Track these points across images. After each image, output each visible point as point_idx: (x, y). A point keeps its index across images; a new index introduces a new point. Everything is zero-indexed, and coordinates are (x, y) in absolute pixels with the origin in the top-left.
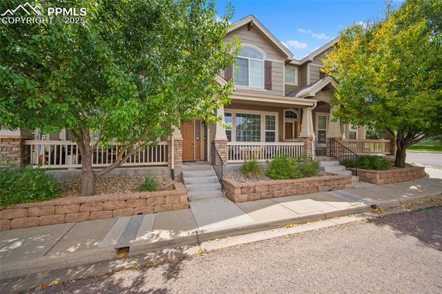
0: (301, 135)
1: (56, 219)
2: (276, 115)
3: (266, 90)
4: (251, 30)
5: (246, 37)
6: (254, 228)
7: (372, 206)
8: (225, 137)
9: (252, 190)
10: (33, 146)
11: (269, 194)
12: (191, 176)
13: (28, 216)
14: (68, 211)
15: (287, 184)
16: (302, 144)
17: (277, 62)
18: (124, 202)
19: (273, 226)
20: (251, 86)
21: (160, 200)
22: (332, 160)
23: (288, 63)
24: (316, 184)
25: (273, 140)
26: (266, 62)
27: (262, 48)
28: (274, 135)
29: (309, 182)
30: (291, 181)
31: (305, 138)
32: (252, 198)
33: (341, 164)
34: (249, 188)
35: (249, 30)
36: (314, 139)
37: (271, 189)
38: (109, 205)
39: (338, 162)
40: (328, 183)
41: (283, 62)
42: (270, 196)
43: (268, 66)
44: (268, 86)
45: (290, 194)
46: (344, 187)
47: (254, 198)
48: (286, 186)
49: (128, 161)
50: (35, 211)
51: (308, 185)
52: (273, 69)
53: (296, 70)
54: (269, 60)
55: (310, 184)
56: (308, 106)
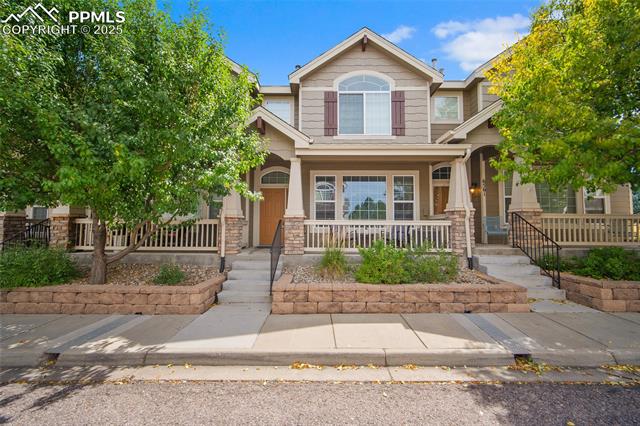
0: (449, 208)
1: (52, 307)
2: (415, 174)
3: (394, 137)
4: (367, 49)
5: (359, 62)
6: (235, 359)
7: (518, 356)
8: (301, 213)
9: (301, 296)
10: (84, 225)
11: (332, 306)
12: (243, 269)
13: (30, 302)
14: (64, 300)
15: (369, 293)
16: (448, 223)
17: (413, 89)
18: (121, 295)
19: (269, 361)
20: (368, 133)
21: (164, 298)
22: (516, 253)
23: (435, 89)
24: (434, 297)
25: (410, 217)
26: (395, 94)
27: (387, 73)
28: (412, 209)
29: (418, 294)
30: (378, 287)
31: (453, 213)
32: (300, 309)
33: (534, 262)
34: (296, 293)
35: (364, 50)
36: (468, 215)
37: (338, 298)
38: (105, 298)
39: (526, 259)
40: (462, 298)
41: (426, 88)
42: (336, 309)
43: (398, 100)
44: (399, 129)
45: (376, 310)
46: (503, 307)
47: (305, 309)
48: (369, 295)
49: (143, 245)
50: (35, 296)
51: (415, 298)
52: (407, 103)
53: (460, 98)
54: (399, 89)
55: (418, 296)
56: (458, 157)
